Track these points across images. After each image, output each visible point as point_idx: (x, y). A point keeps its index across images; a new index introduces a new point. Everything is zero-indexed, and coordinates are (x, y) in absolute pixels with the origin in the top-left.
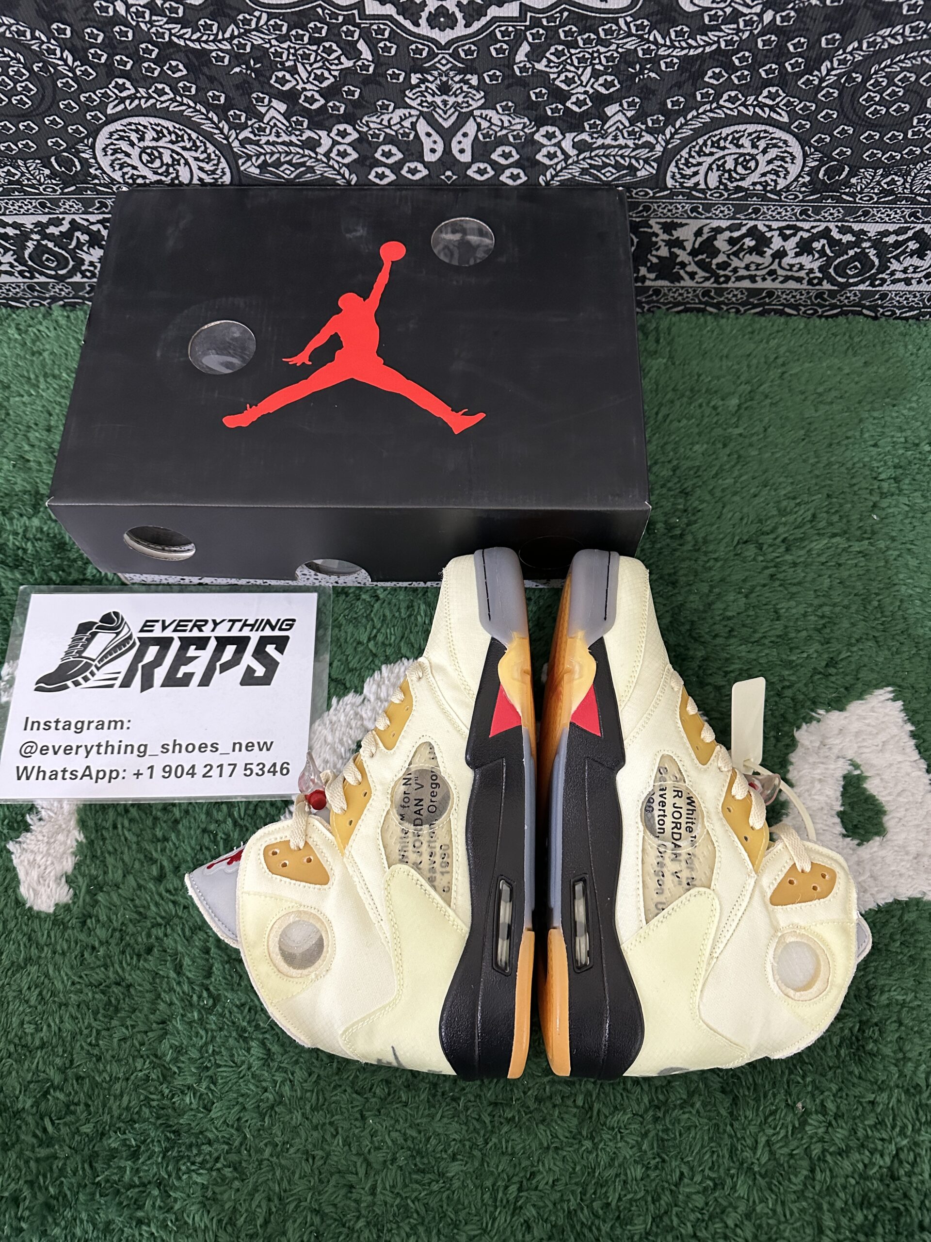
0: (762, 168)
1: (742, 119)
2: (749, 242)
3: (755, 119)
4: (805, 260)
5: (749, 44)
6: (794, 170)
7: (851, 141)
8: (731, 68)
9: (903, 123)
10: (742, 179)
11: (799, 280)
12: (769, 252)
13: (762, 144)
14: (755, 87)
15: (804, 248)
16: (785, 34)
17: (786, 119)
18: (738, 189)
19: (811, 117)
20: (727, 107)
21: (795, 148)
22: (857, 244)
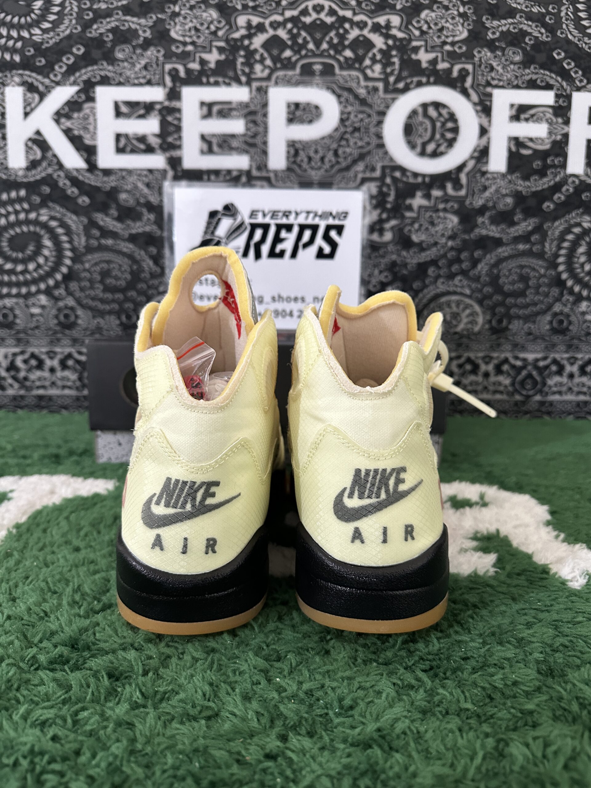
0: (465, 320)
1: (448, 293)
2: (468, 367)
3: (455, 293)
4: (501, 378)
5: (444, 256)
6: (480, 320)
7: (502, 304)
8: (439, 268)
9: (522, 294)
10: (456, 326)
11: (501, 392)
12: (480, 373)
13: (461, 307)
14: (451, 276)
15: (499, 370)
16: (459, 251)
17: (468, 292)
18: (456, 333)
19: (481, 291)
20: (441, 287)
21: (477, 308)
22: (524, 367)
